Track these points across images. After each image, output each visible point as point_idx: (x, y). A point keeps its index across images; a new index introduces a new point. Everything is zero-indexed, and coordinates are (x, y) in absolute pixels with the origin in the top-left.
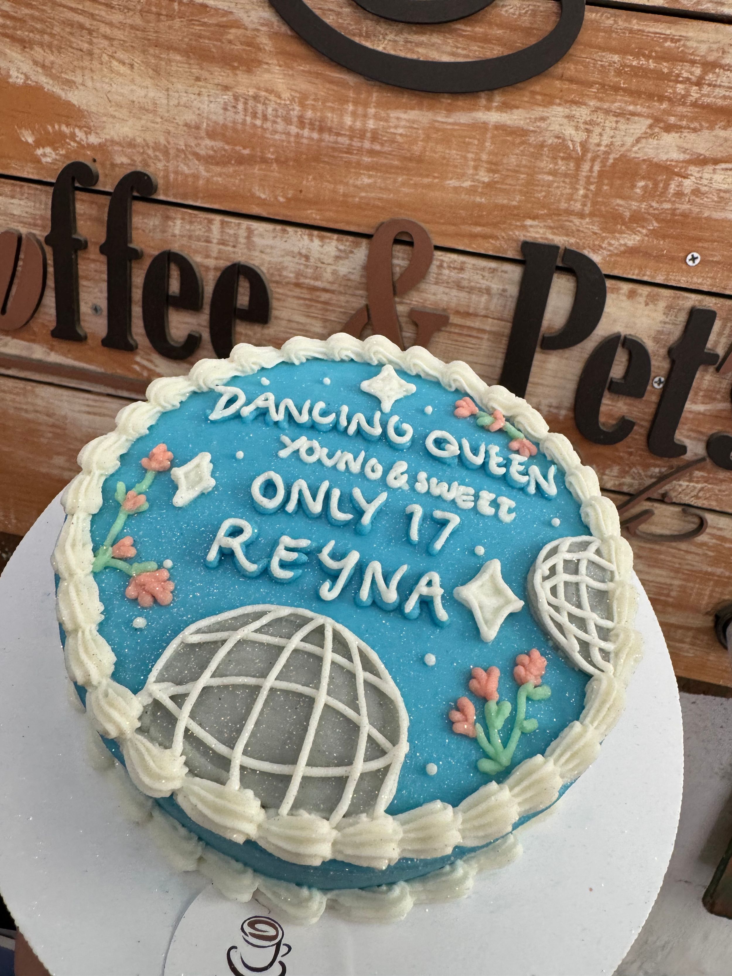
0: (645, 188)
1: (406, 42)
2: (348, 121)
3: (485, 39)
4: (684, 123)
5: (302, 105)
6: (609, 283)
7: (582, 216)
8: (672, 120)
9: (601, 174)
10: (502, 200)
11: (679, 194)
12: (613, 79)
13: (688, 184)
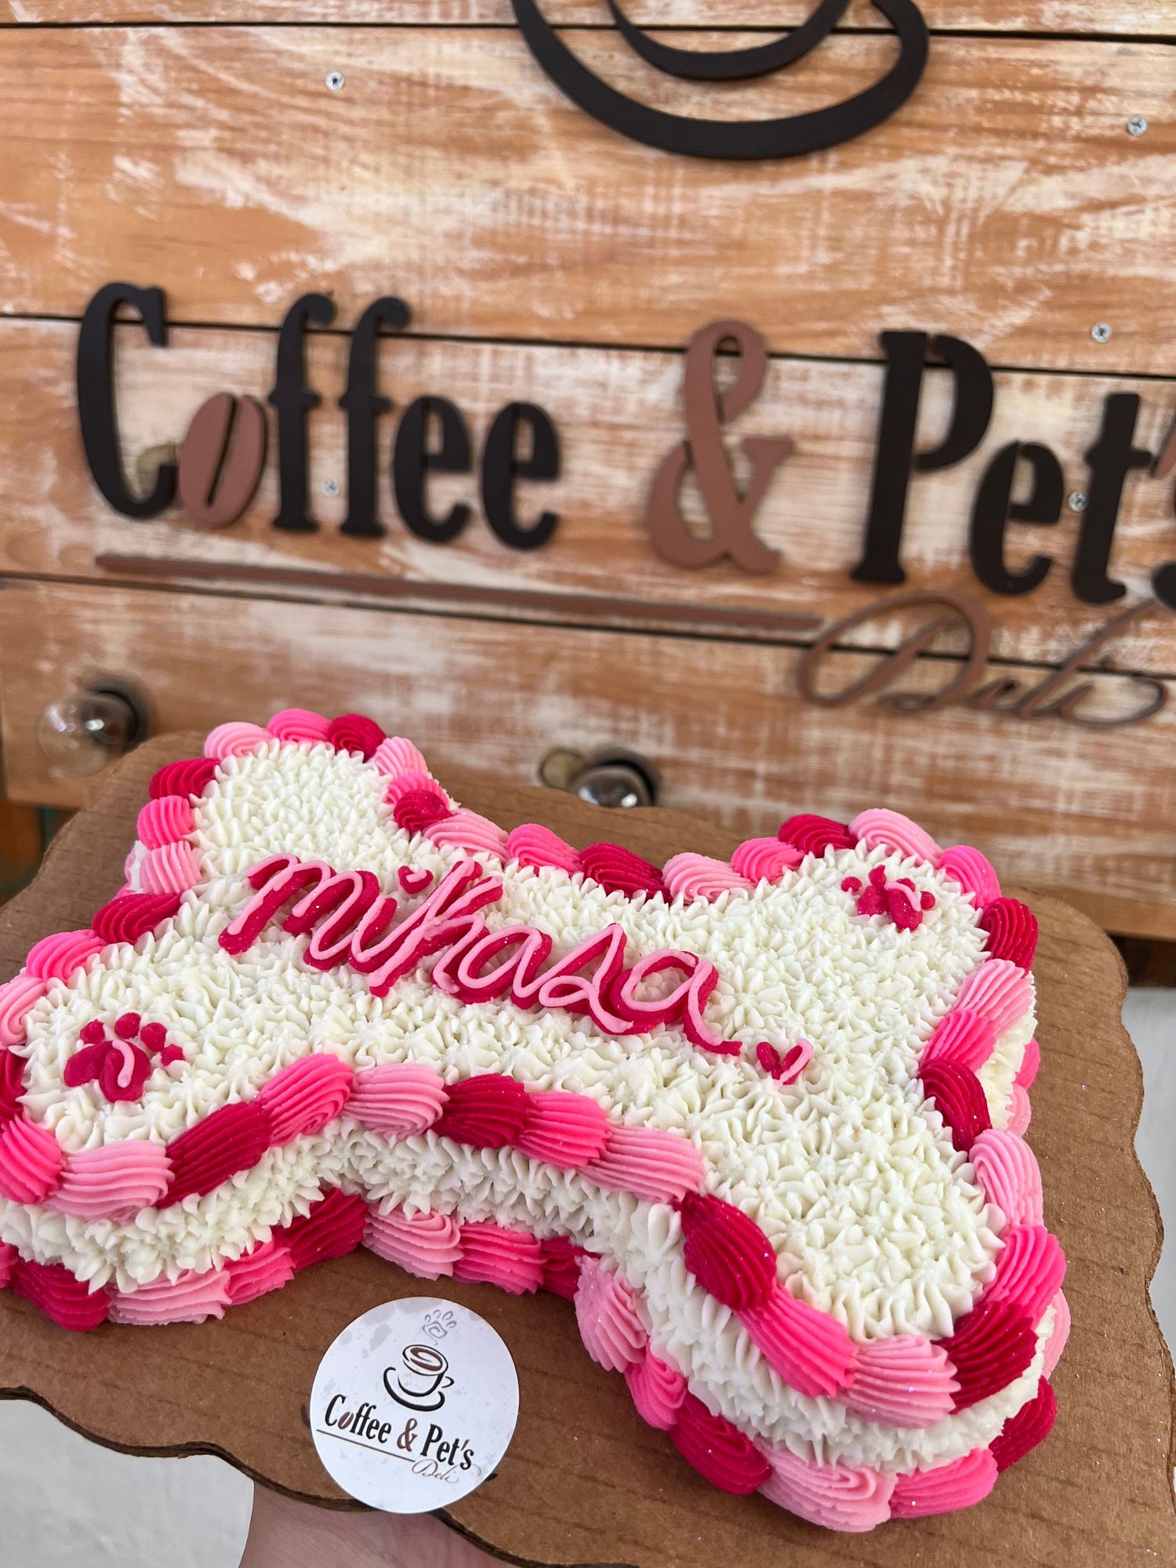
0: (1029, 248)
1: (716, 102)
2: (648, 207)
3: (811, 89)
4: (1067, 162)
5: (591, 192)
6: (997, 376)
7: (951, 292)
8: (1052, 160)
9: (972, 237)
10: (849, 284)
11: (1073, 251)
12: (973, 118)
13: (1083, 237)
